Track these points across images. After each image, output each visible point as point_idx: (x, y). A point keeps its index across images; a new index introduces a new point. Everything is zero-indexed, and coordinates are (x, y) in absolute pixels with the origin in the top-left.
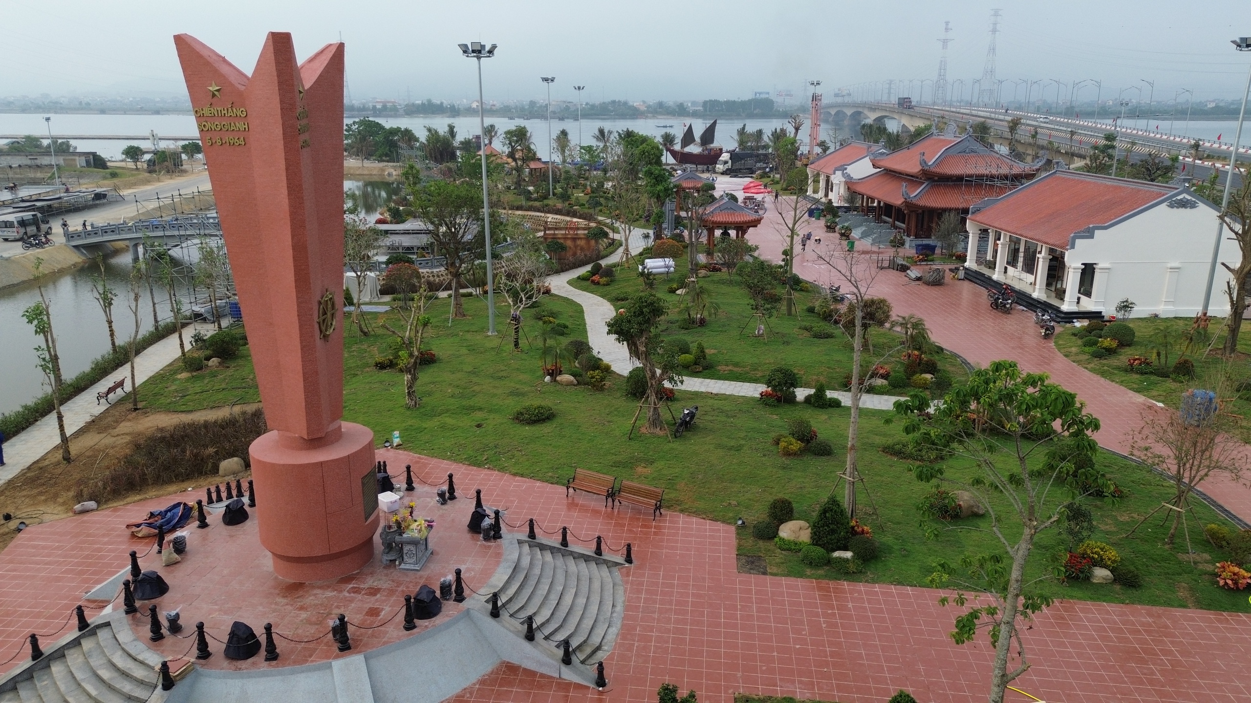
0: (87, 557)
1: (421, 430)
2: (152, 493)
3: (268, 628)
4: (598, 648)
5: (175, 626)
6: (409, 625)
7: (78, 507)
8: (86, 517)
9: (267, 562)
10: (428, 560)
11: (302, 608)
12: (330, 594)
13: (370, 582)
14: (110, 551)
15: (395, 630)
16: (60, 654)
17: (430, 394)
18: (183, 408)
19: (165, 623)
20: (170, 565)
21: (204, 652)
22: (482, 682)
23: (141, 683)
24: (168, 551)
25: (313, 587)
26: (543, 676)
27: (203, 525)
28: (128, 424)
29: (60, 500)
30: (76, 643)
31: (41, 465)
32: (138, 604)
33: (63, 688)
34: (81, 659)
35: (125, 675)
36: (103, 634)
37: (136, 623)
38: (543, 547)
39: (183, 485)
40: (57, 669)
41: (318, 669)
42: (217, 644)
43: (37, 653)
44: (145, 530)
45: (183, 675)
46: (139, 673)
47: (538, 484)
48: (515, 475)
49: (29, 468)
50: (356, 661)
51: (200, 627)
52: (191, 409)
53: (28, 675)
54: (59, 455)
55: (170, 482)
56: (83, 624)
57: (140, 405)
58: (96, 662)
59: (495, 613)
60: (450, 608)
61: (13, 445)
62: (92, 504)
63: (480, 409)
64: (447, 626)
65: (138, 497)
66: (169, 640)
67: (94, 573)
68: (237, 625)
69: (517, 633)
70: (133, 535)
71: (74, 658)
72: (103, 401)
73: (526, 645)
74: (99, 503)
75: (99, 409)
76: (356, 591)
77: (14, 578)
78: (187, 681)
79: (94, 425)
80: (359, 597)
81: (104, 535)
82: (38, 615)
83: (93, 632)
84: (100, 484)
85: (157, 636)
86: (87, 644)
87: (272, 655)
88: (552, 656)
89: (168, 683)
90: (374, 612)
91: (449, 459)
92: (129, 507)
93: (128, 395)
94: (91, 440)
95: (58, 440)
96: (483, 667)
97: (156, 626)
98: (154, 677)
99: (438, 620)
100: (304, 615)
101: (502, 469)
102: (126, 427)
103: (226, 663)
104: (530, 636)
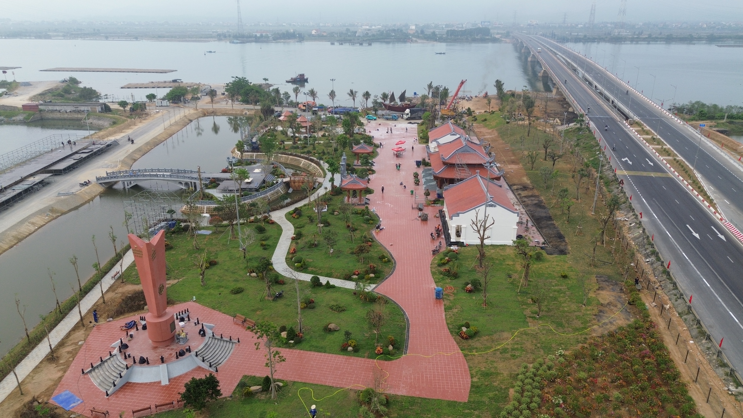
0: (111, 335)
1: (203, 295)
2: (126, 315)
3: (147, 358)
4: (220, 364)
5: (129, 356)
6: (177, 358)
7: (108, 320)
8: (110, 323)
9: (150, 341)
10: (187, 342)
11: (156, 353)
12: (163, 350)
13: (172, 347)
14: (116, 334)
15: (174, 359)
16: (106, 361)
17: (210, 279)
18: (136, 283)
19: (127, 356)
20: (129, 341)
21: (135, 362)
22: (192, 370)
23: (122, 368)
24: (129, 338)
25: (159, 348)
26: (205, 369)
27: (137, 330)
28: (121, 289)
29: (103, 317)
30: (109, 359)
31: (97, 304)
32: (122, 350)
33: (107, 368)
34: (110, 362)
35: (119, 366)
36: (115, 357)
37: (122, 355)
38: (215, 339)
39: (135, 313)
40: (106, 364)
41: (157, 366)
42: (137, 360)
43: (102, 361)
44: (124, 328)
45: (130, 367)
46: (122, 366)
47: (228, 316)
48: (223, 313)
49: (94, 305)
50: (164, 365)
51: (134, 357)
52: (138, 283)
53: (100, 365)
54: (102, 301)
55: (131, 312)
56: (111, 355)
57: (124, 280)
58: (113, 363)
59: (197, 356)
60: (187, 354)
61: (89, 296)
62: (111, 319)
63: (223, 287)
64: (186, 358)
65: (123, 317)
66: (128, 359)
67: (112, 340)
68: (141, 357)
69: (200, 360)
70: (122, 329)
71: (109, 361)
72: (113, 279)
73: (202, 363)
74: (113, 318)
75: (112, 282)
76: (168, 349)
77: (94, 340)
78: (131, 368)
79: (111, 289)
80: (169, 350)
81: (115, 329)
82: (100, 351)
83: (113, 357)
84: (113, 313)
85: (126, 358)
86: (112, 359)
87: (148, 363)
88: (207, 365)
89: (127, 368)
90: (171, 354)
91: (207, 306)
92: (121, 320)
93: (121, 275)
94: (110, 295)
95: (101, 295)
96: (193, 367)
97: (125, 356)
98: (125, 367)
99: (184, 357)
100: (156, 354)
101: (220, 311)
102: (120, 290)
103: (139, 364)
104: (203, 361)
